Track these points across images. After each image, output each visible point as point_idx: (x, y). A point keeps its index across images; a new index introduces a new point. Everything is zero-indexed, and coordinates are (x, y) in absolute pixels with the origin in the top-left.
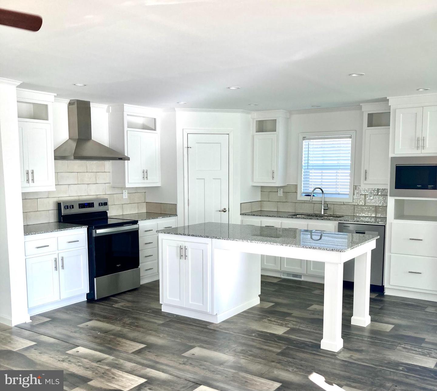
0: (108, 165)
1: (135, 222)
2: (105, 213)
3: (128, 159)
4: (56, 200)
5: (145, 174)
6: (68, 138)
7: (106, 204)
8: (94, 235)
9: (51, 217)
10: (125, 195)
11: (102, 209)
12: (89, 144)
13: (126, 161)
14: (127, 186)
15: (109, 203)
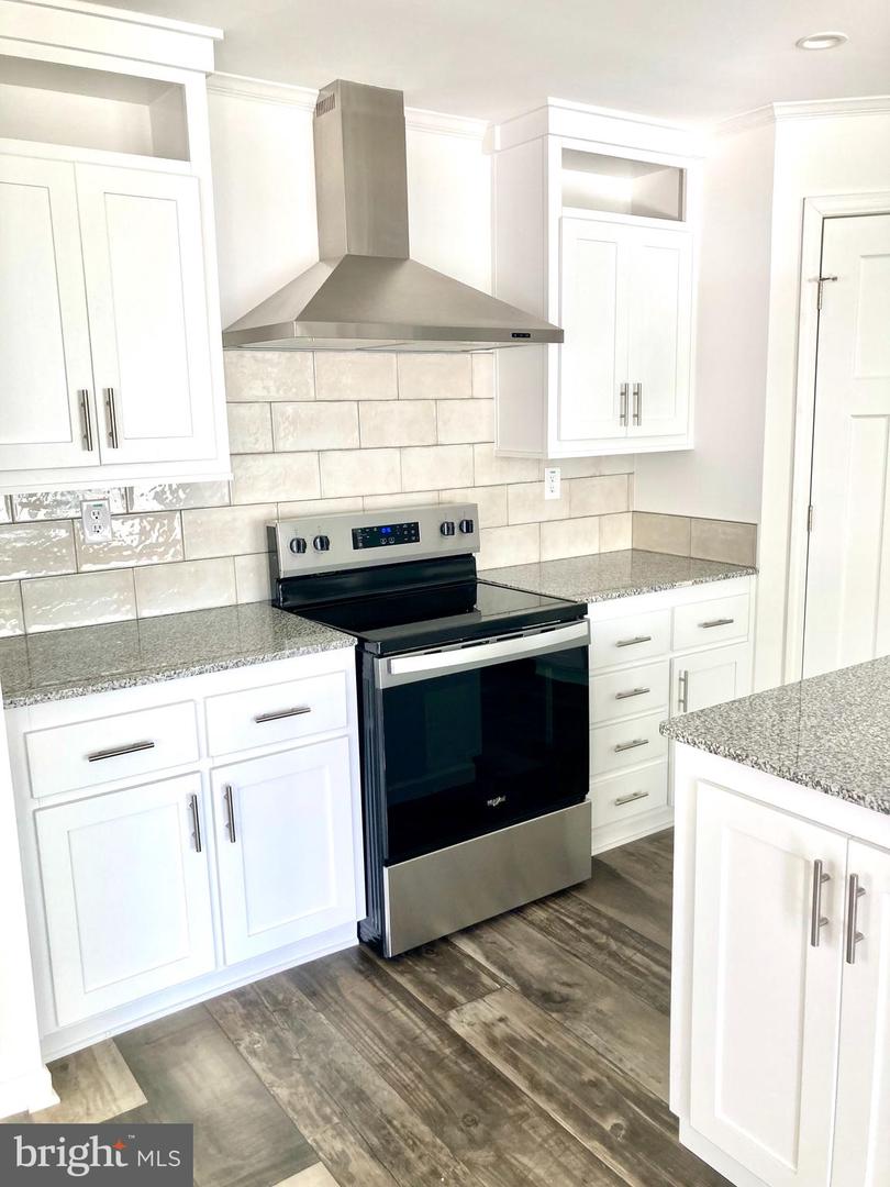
0: (487, 367)
1: (576, 613)
3: (556, 336)
4: (261, 513)
5: (631, 399)
6: (316, 258)
7: (469, 527)
8: (383, 682)
10: (553, 488)
11: (452, 546)
12: (402, 280)
13: (553, 347)
14: (555, 450)
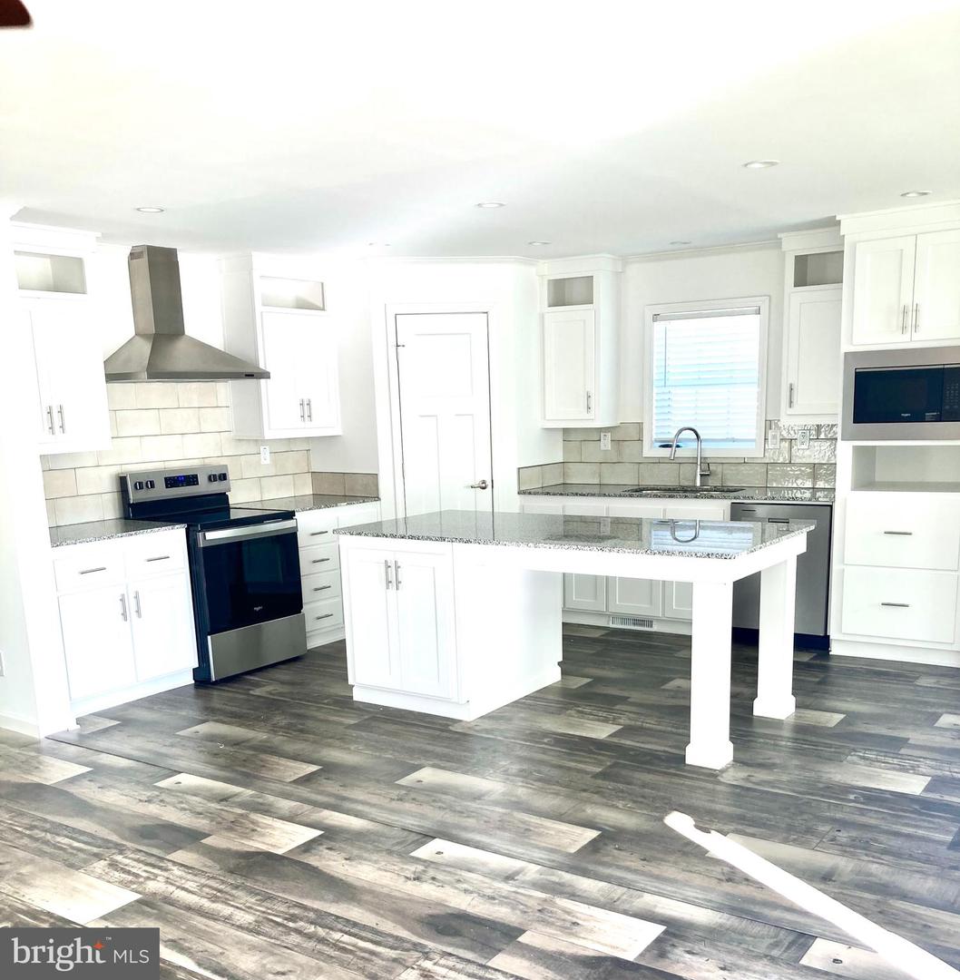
0: (224, 389)
1: (289, 515)
2: (223, 498)
3: (265, 375)
4: (116, 470)
5: (306, 409)
6: (134, 334)
7: (223, 477)
8: (201, 545)
9: (108, 508)
10: (266, 457)
11: (216, 487)
12: (180, 347)
13: (262, 381)
14: (268, 435)
15: (230, 476)
